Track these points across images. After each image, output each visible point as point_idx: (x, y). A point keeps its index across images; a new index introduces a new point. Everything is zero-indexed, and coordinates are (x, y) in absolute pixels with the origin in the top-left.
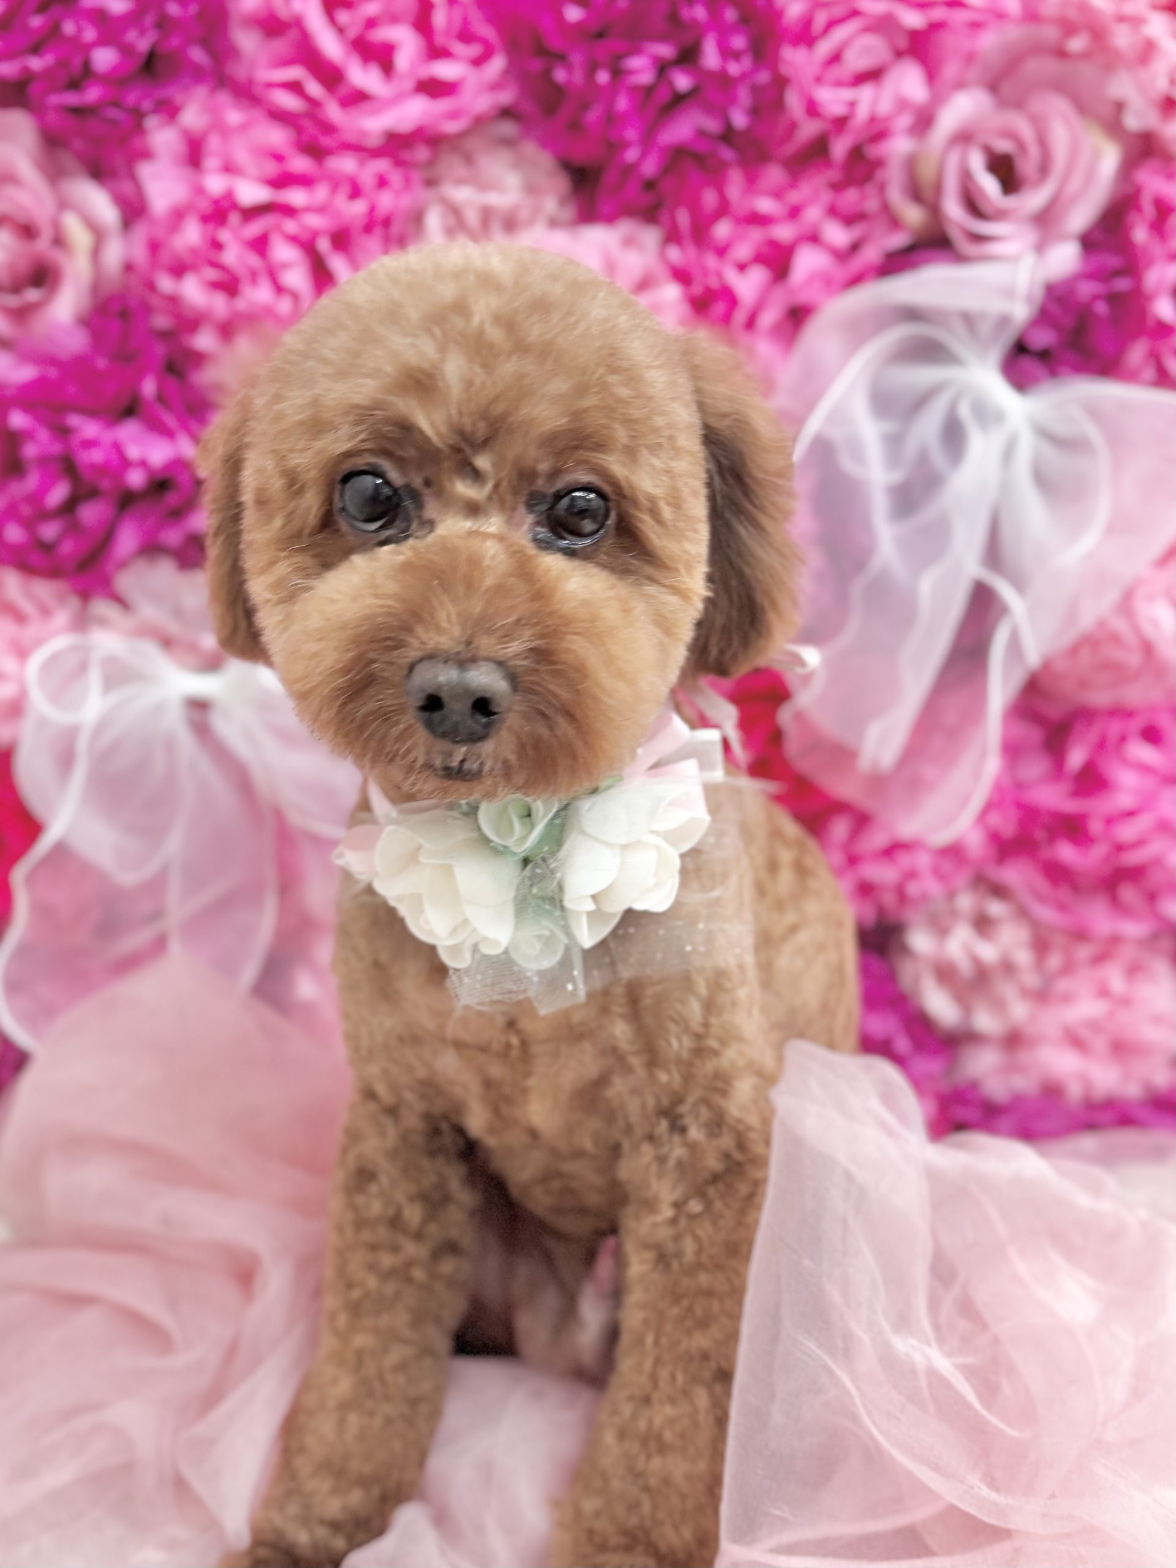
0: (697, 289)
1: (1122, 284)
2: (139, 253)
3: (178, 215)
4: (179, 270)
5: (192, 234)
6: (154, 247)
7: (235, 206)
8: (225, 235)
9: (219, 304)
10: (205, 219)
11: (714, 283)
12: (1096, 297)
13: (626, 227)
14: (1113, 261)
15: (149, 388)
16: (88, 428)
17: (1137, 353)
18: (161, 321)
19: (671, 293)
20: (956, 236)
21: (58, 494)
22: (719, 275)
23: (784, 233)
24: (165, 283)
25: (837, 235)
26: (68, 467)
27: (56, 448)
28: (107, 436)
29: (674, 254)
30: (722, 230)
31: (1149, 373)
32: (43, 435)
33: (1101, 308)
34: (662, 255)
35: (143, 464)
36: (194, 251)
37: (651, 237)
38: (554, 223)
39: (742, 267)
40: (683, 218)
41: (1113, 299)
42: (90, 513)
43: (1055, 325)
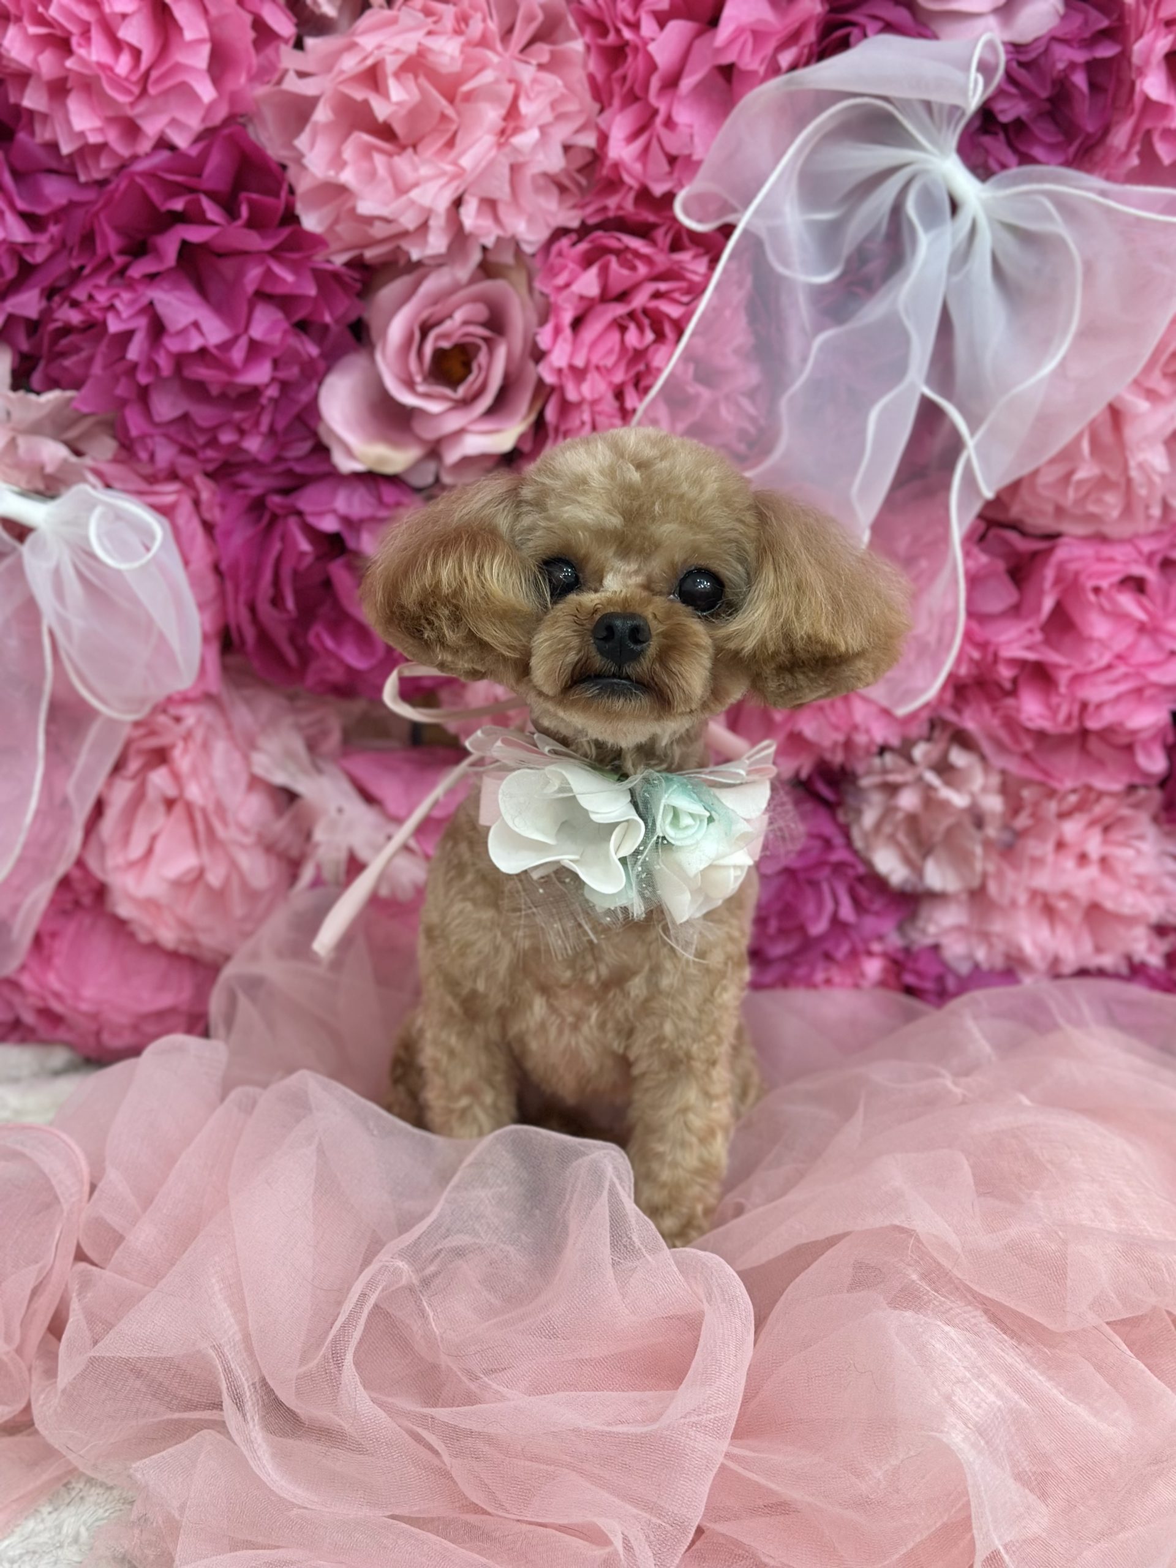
0: (611, 41)
1: (1107, 51)
9: (46, 61)
12: (1072, 66)
14: (1099, 20)
17: (1120, 137)
31: (1134, 161)
33: (1080, 80)
39: (660, 19)
41: (1095, 69)
43: (1026, 94)
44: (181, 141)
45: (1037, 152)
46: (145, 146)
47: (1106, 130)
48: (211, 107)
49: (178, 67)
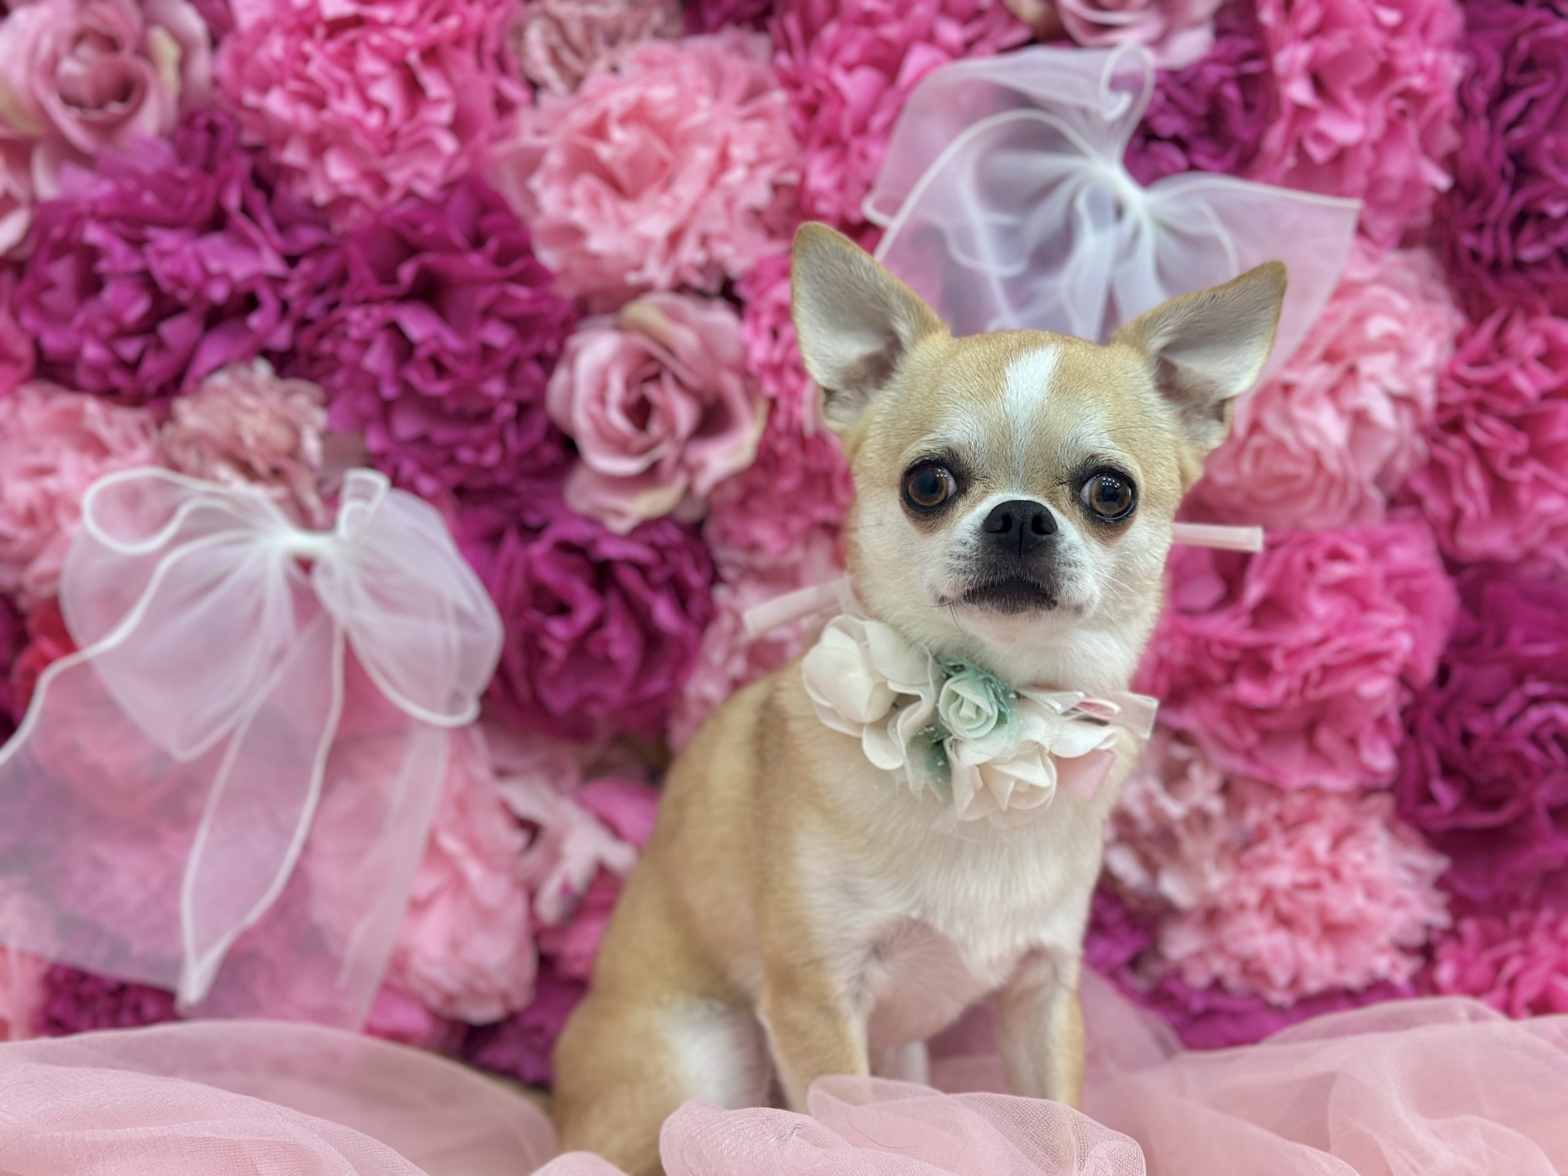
0: (807, 93)
1: (1253, 67)
2: (224, 66)
3: (264, 28)
4: (264, 87)
5: (276, 47)
6: (240, 60)
7: (320, 19)
8: (308, 47)
9: (305, 115)
10: (289, 32)
11: (821, 85)
12: (1223, 80)
13: (730, 35)
14: (1245, 45)
15: (233, 200)
16: (167, 240)
17: (1275, 138)
18: (250, 137)
19: (778, 97)
20: (1071, 25)
21: (137, 309)
22: (827, 79)
23: (892, 31)
24: (250, 98)
25: (951, 32)
26: (147, 281)
27: (135, 264)
28: (188, 249)
29: (783, 60)
30: (830, 32)
31: (1290, 161)
32: (120, 250)
33: (1231, 92)
34: (772, 61)
35: (225, 275)
36: (278, 64)
37: (760, 44)
38: (658, 34)
39: (849, 68)
40: (792, 24)
41: (1245, 82)
42: (173, 330)
43: (1184, 112)
44: (425, 189)
45: (1200, 159)
46: (393, 196)
47: (1259, 137)
48: (454, 158)
49: (425, 125)
